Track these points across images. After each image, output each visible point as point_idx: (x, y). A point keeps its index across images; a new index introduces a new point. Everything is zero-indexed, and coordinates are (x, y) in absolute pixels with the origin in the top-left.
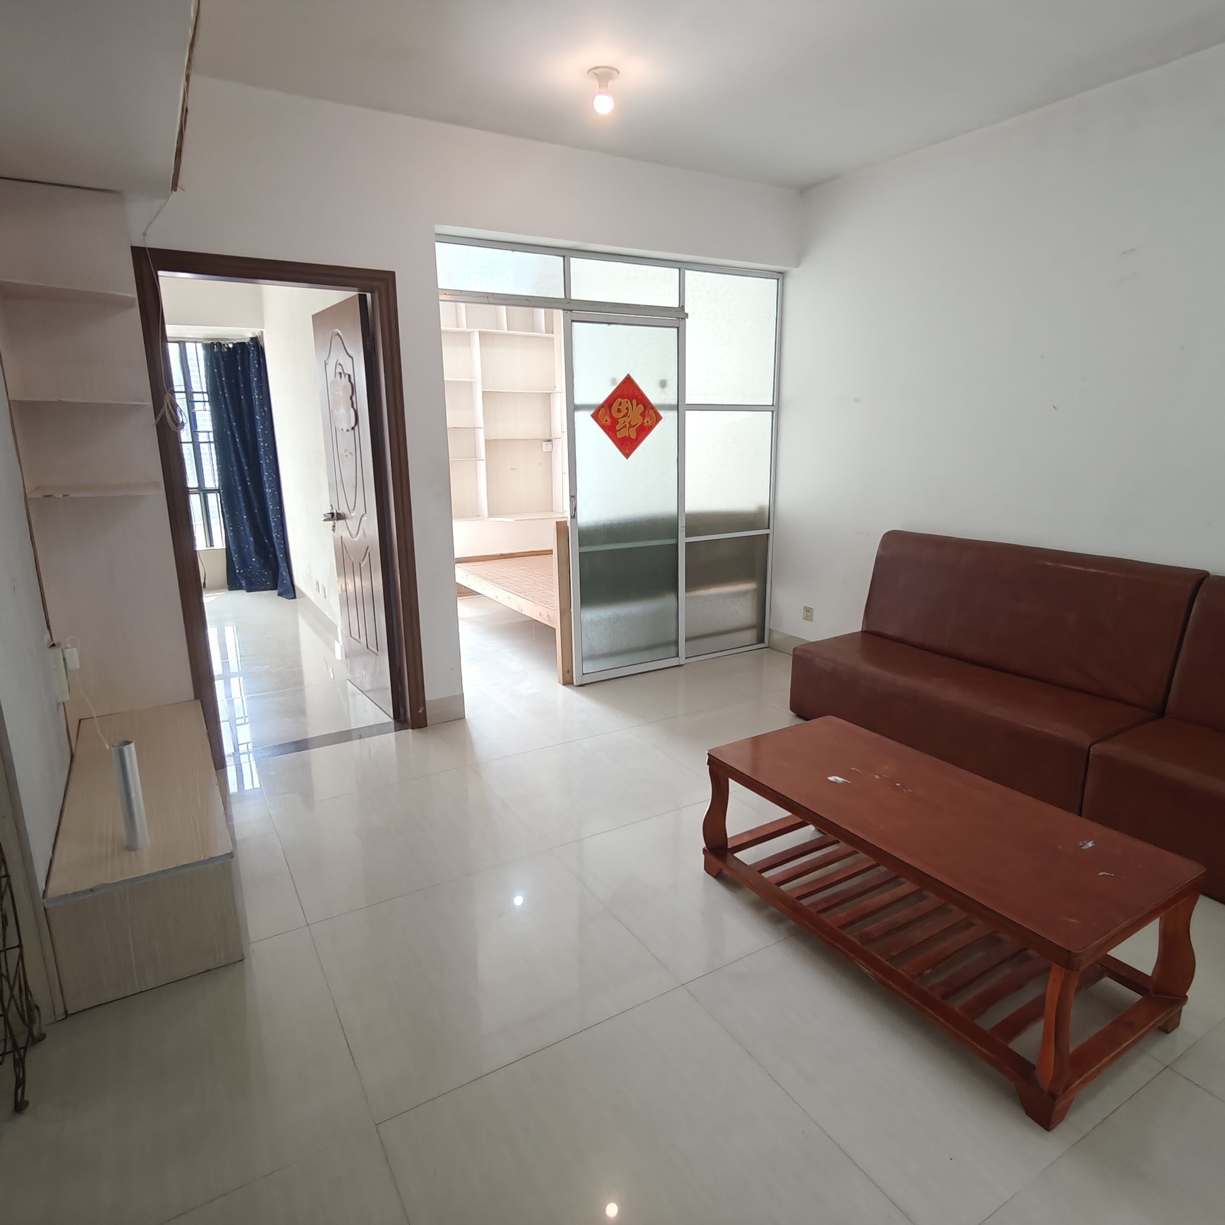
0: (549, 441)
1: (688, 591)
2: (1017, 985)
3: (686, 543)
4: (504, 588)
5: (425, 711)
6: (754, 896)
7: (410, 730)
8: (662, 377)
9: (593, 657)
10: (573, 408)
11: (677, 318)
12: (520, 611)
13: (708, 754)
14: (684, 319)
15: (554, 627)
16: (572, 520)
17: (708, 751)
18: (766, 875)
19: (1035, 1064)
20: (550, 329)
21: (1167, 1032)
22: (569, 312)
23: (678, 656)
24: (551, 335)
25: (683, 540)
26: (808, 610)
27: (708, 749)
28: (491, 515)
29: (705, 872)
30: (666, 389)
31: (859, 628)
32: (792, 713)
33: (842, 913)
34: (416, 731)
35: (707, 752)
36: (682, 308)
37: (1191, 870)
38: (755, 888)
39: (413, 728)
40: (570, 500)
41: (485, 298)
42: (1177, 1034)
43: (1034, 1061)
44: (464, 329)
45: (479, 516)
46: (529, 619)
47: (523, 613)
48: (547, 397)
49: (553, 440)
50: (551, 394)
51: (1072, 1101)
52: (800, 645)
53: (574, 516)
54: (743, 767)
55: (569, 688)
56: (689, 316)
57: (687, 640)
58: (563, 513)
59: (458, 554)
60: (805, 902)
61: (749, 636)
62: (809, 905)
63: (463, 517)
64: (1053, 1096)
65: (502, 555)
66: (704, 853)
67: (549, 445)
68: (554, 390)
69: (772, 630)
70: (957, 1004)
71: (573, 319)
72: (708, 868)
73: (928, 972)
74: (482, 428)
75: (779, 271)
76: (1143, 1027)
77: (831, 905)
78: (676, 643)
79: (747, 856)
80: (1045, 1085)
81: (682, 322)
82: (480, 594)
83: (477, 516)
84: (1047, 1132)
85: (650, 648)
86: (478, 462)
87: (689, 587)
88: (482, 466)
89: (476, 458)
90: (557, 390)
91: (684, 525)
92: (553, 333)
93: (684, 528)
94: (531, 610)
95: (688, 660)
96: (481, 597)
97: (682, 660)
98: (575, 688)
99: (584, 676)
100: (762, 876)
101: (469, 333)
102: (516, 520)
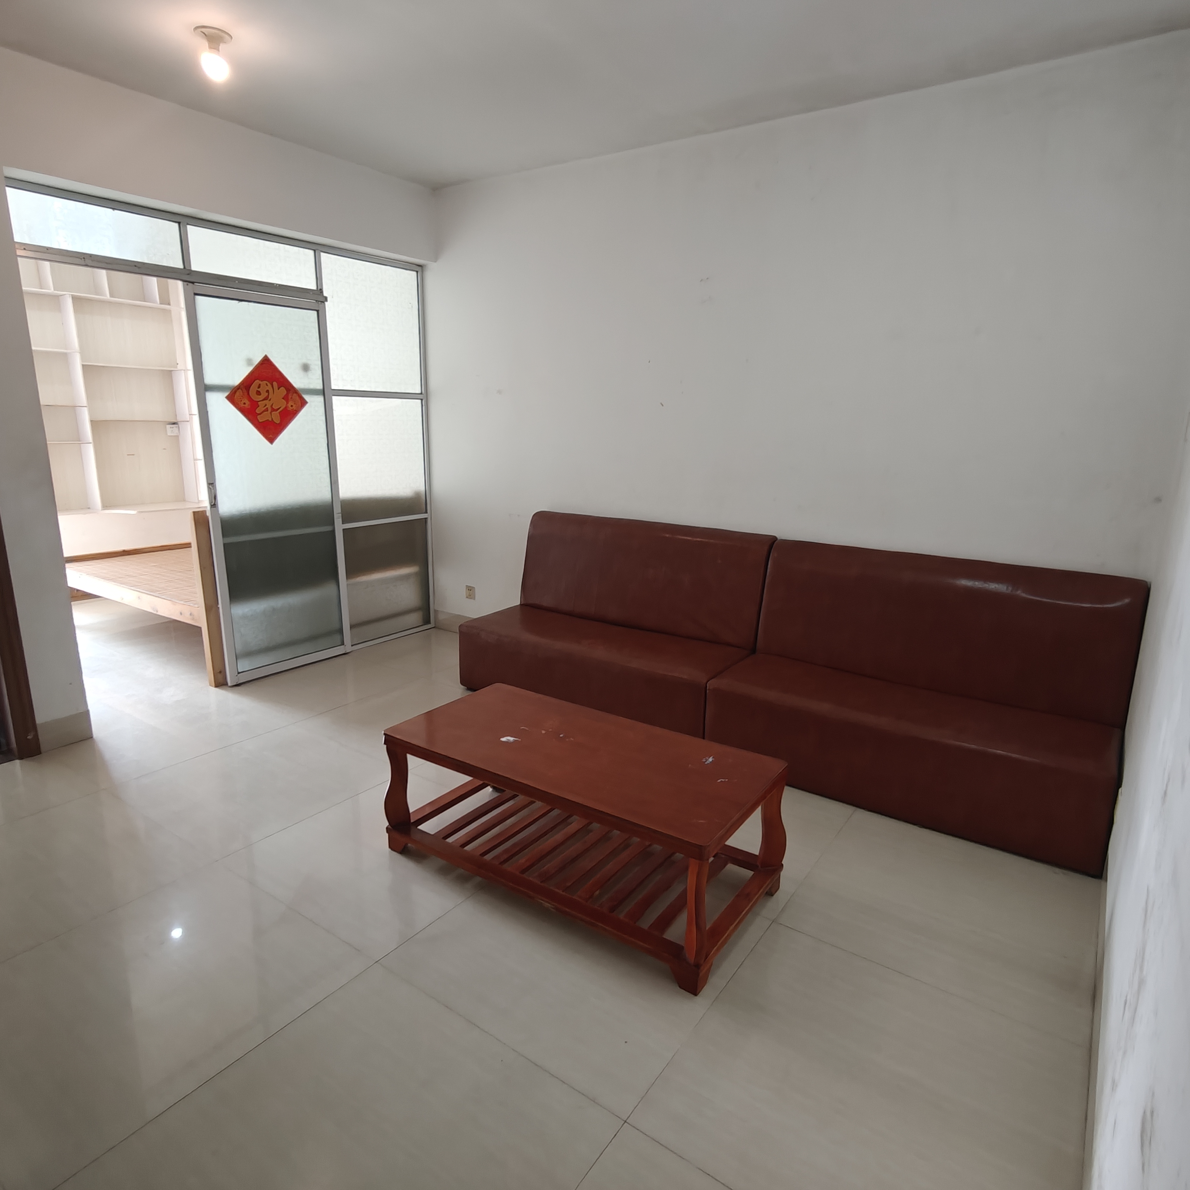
0: (174, 424)
1: (349, 578)
2: (666, 886)
3: (344, 530)
4: (132, 588)
5: (36, 736)
6: (441, 862)
7: (17, 762)
8: (304, 361)
9: (249, 654)
10: (203, 388)
11: (316, 301)
12: (155, 612)
13: (385, 734)
14: (323, 302)
15: (200, 626)
16: (212, 509)
17: (385, 731)
18: (450, 840)
19: (684, 946)
20: (165, 299)
21: (772, 895)
22: (191, 284)
23: (343, 644)
24: (167, 307)
25: (339, 527)
26: (470, 589)
27: (384, 729)
28: (105, 506)
29: (390, 850)
30: (310, 373)
31: (517, 602)
32: (463, 687)
33: (522, 860)
34: (26, 763)
35: (383, 732)
36: (320, 291)
37: (777, 766)
38: (440, 854)
39: (21, 758)
40: (209, 488)
41: (81, 259)
42: (779, 895)
43: (682, 943)
44: (51, 290)
45: (89, 508)
46: (169, 620)
47: (158, 613)
48: (168, 376)
49: (179, 423)
50: (173, 372)
51: (712, 965)
52: (465, 622)
53: (214, 505)
54: (419, 741)
55: (222, 689)
56: (328, 299)
57: (352, 627)
58: (199, 503)
59: (67, 553)
60: (488, 857)
61: (414, 618)
62: (493, 858)
63: (69, 510)
64: (698, 966)
65: (124, 551)
66: (387, 832)
67: (175, 428)
68: (176, 367)
69: (438, 611)
70: (622, 915)
71: (196, 292)
72: (392, 846)
73: (597, 892)
74: (86, 407)
75: (418, 264)
76: (756, 894)
77: (512, 855)
78: (341, 631)
79: (430, 827)
80: (691, 959)
81: (321, 305)
82: (99, 597)
83: (85, 507)
84: (696, 997)
85: (313, 638)
86: (82, 445)
87: (350, 574)
88: (90, 452)
89: (79, 441)
90: (179, 367)
91: (340, 511)
92: (169, 304)
93: (340, 515)
94: (168, 609)
95: (353, 647)
96: (103, 600)
97: (348, 648)
98: (230, 688)
99: (239, 675)
100: (447, 842)
101: (57, 297)
102: (140, 512)
